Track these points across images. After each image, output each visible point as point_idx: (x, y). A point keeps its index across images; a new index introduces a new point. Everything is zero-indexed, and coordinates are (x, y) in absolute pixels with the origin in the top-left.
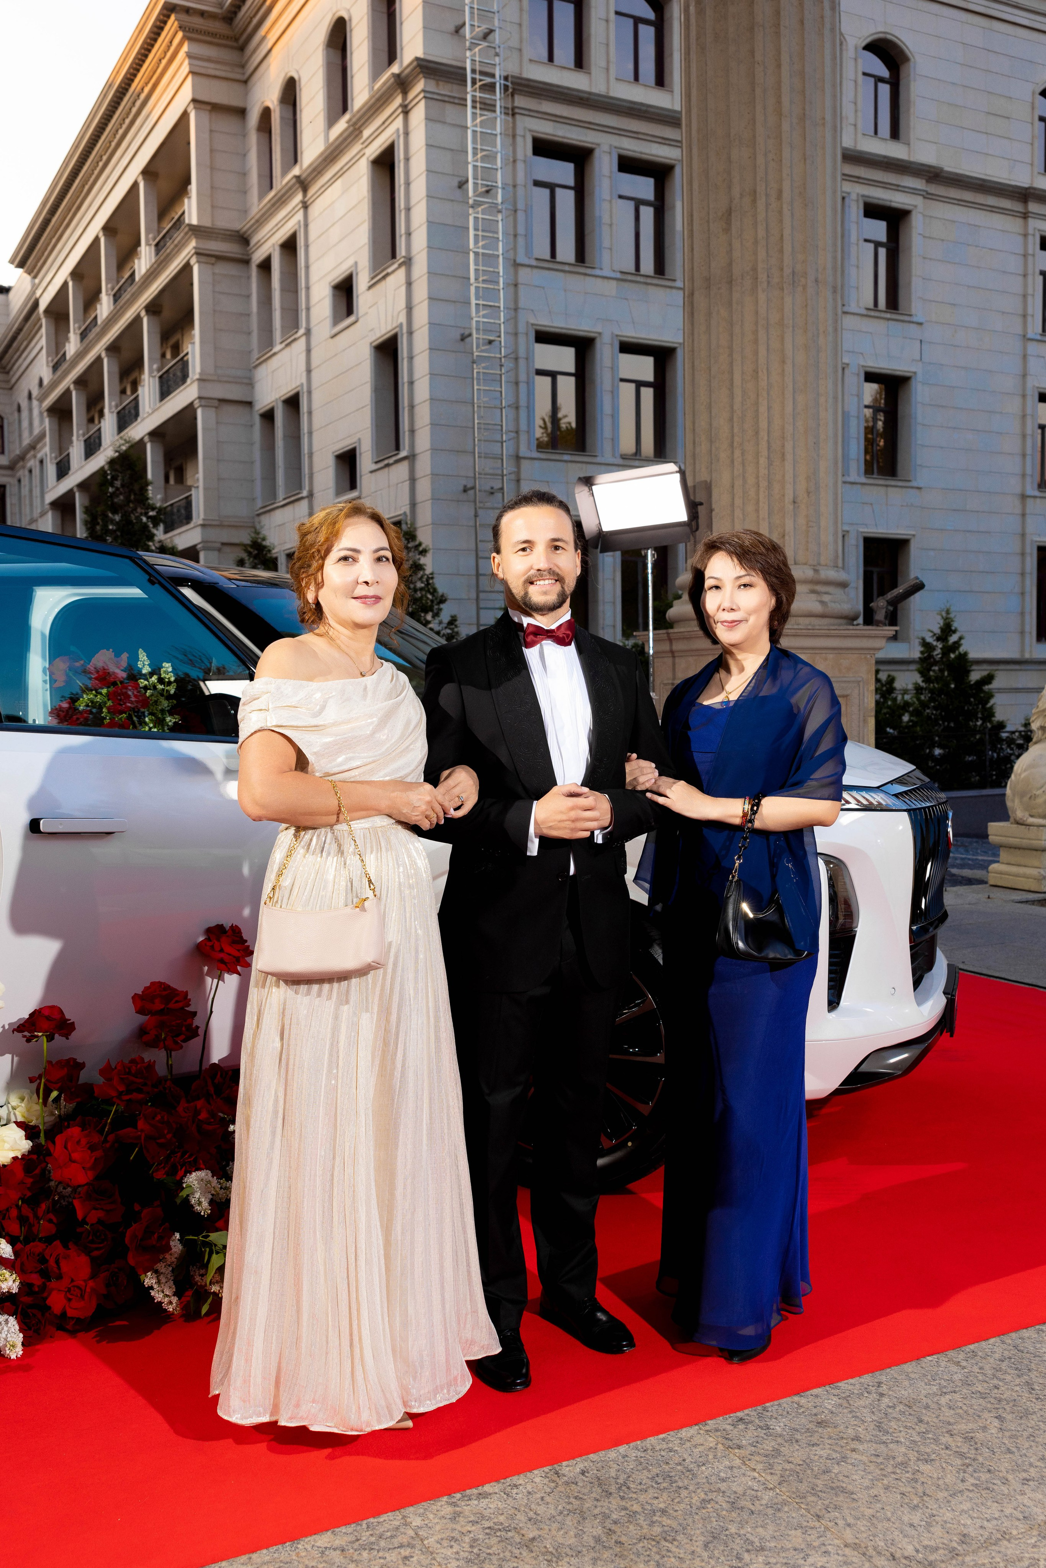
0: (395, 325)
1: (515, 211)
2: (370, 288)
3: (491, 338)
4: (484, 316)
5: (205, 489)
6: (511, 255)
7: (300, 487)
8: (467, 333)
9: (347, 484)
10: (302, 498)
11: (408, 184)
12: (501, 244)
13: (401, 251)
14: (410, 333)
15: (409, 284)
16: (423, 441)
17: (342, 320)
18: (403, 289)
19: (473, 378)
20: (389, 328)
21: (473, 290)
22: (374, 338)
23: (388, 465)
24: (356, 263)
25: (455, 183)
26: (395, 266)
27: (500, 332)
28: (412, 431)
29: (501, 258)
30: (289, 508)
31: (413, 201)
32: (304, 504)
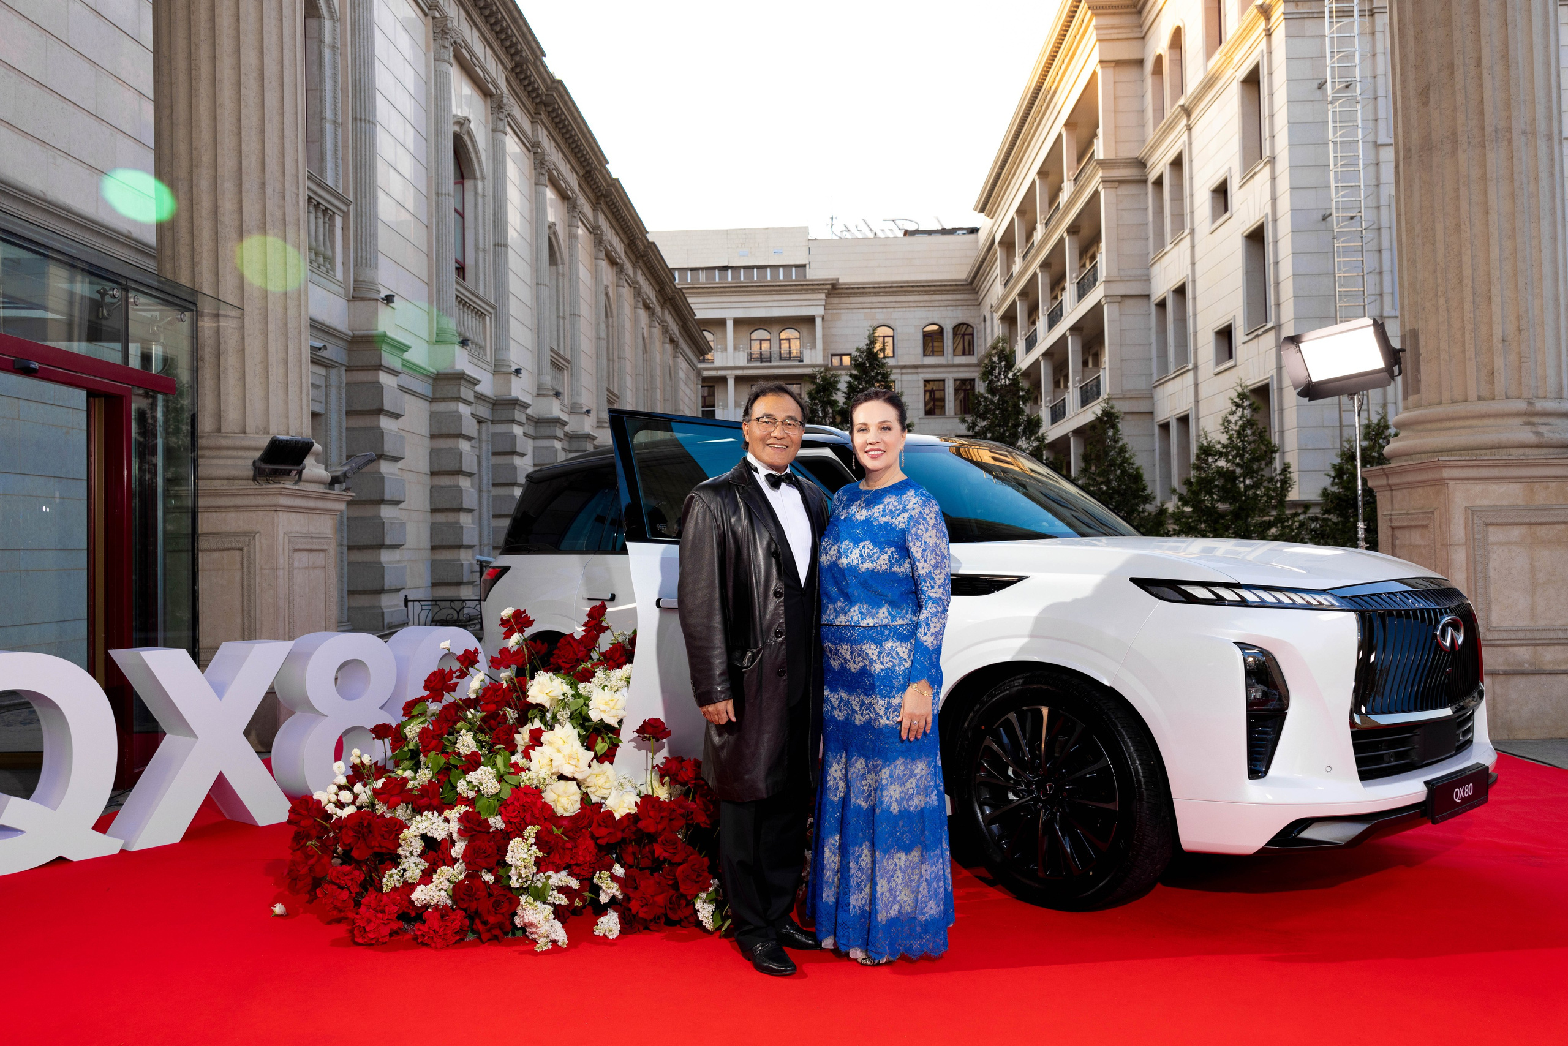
0: (1262, 215)
1: (1376, 99)
2: (1241, 187)
3: (1352, 214)
4: (1343, 196)
5: (1110, 369)
6: (1371, 138)
7: (1186, 362)
8: (1328, 213)
9: (1227, 355)
10: (1189, 370)
11: (1271, 95)
12: (1360, 130)
13: (1266, 152)
14: (1275, 221)
15: (1273, 179)
16: (1287, 313)
17: (1220, 216)
18: (1269, 183)
19: (1334, 252)
20: (1257, 219)
21: (1332, 174)
22: (1245, 229)
23: (1257, 336)
24: (1230, 168)
25: (1316, 86)
26: (1262, 165)
27: (1361, 207)
28: (1278, 305)
29: (1360, 142)
30: (1178, 379)
31: (1276, 109)
32: (1191, 374)
